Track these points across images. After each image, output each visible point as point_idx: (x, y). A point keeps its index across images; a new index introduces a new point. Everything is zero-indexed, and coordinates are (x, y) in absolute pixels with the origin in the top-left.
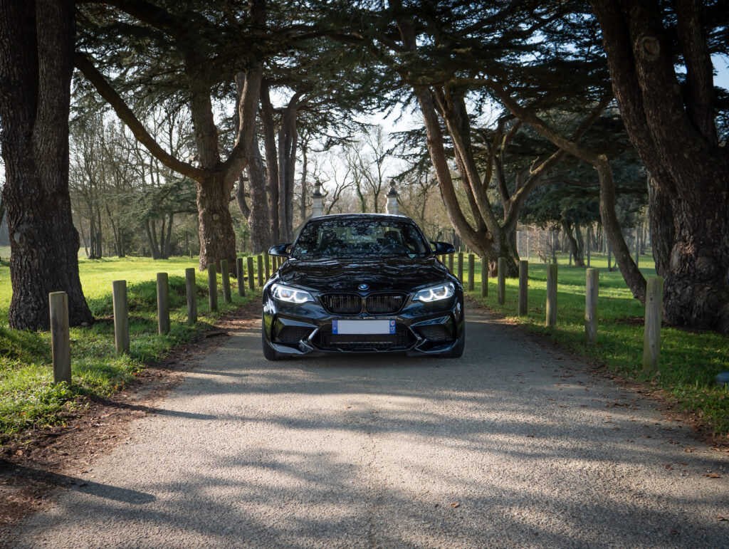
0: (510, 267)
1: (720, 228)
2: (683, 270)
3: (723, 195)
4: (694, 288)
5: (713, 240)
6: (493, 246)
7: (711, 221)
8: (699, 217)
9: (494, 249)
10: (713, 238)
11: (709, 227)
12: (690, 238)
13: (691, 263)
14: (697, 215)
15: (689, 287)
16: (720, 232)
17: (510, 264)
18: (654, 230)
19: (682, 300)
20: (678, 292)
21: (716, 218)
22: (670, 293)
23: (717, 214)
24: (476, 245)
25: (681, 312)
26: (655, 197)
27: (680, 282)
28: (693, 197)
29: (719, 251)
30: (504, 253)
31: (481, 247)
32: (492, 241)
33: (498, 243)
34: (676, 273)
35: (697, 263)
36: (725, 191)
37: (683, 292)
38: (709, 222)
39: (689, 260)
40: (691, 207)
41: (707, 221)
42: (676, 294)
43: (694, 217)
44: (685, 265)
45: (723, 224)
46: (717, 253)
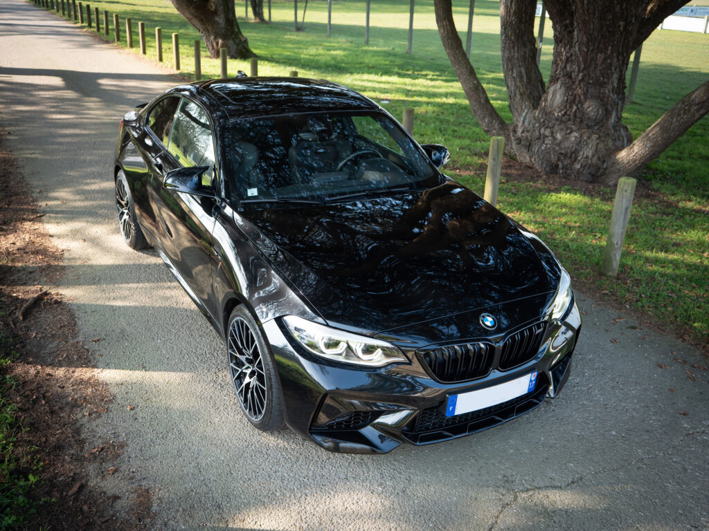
0: (238, 45)
1: (611, 64)
2: (569, 113)
3: (620, 26)
4: (581, 136)
5: (602, 79)
6: (216, 19)
7: (603, 56)
8: (592, 51)
9: (218, 23)
10: (603, 76)
11: (600, 62)
12: (578, 75)
13: (579, 106)
14: (591, 48)
15: (575, 134)
16: (611, 70)
17: (237, 41)
18: (510, 52)
19: (563, 146)
20: (559, 136)
21: (609, 53)
22: (545, 136)
23: (610, 48)
24: (196, 17)
25: (559, 159)
26: (512, 11)
27: (562, 126)
28: (592, 27)
29: (607, 91)
30: (229, 27)
31: (202, 20)
32: (215, 13)
33: (222, 16)
34: (556, 114)
35: (586, 106)
36: (623, 21)
37: (565, 138)
38: (600, 57)
39: (577, 101)
40: (588, 39)
41: (599, 55)
42: (555, 138)
43: (588, 50)
44: (571, 107)
45: (615, 60)
46: (604, 93)
